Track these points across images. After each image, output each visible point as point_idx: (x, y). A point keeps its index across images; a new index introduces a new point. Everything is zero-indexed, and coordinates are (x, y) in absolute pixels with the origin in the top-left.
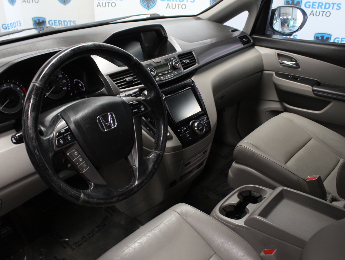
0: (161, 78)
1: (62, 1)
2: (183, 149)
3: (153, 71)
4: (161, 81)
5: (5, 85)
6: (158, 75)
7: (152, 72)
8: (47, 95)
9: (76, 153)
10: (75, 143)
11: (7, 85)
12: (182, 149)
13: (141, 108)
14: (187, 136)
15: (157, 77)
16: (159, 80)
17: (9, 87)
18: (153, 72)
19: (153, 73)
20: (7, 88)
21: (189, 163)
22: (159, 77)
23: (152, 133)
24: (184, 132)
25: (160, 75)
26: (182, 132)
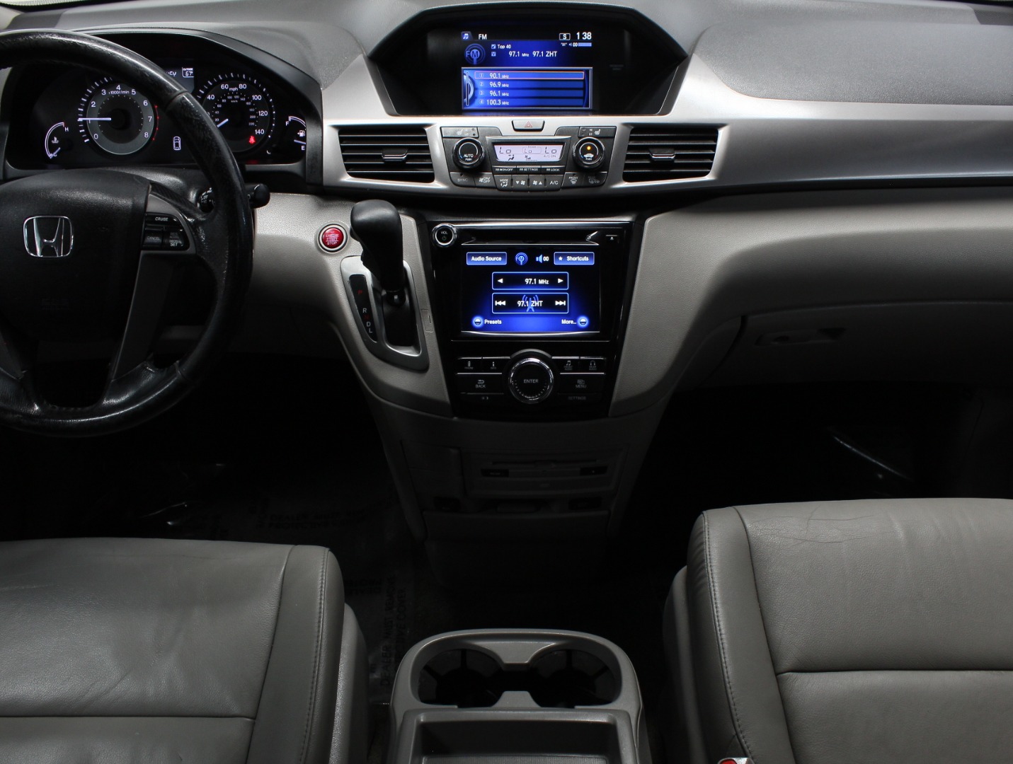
0: (500, 180)
2: (455, 418)
3: (474, 153)
4: (496, 190)
5: (119, 87)
6: (491, 170)
7: (468, 153)
11: (122, 89)
12: (452, 417)
13: (172, 239)
14: (477, 386)
15: (488, 176)
16: (491, 185)
17: (126, 92)
18: (472, 155)
19: (470, 159)
20: (122, 95)
21: (505, 473)
22: (493, 175)
23: (367, 329)
24: (472, 368)
25: (501, 170)
26: (467, 365)
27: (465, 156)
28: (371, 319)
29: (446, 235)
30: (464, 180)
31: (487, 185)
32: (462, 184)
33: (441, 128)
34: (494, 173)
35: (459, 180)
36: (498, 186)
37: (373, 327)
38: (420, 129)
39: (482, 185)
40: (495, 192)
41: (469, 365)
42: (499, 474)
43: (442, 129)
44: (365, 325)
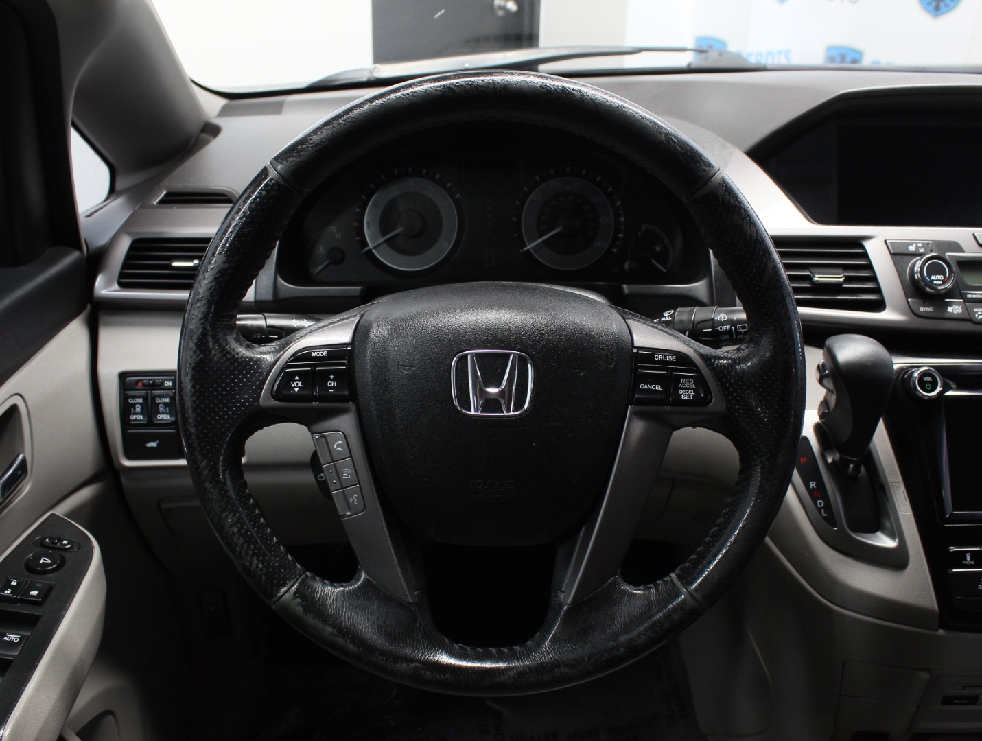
0: (976, 310)
1: (929, 4)
2: (941, 632)
3: (945, 275)
4: (970, 323)
6: (962, 296)
7: (935, 274)
8: (529, 247)
9: (339, 446)
10: (342, 411)
12: (937, 630)
13: (682, 389)
14: (980, 587)
15: (957, 304)
16: (962, 317)
18: (941, 277)
19: (940, 282)
22: (965, 302)
23: (819, 510)
24: (972, 563)
25: (974, 296)
26: (966, 560)
27: (933, 277)
28: (825, 496)
29: (929, 382)
30: (929, 309)
31: (955, 317)
32: (925, 315)
33: (885, 241)
34: (967, 300)
35: (922, 309)
36: (972, 318)
37: (828, 507)
38: (857, 242)
39: (952, 316)
40: (967, 327)
41: (968, 558)
42: (966, 701)
43: (887, 242)
44: (816, 504)
